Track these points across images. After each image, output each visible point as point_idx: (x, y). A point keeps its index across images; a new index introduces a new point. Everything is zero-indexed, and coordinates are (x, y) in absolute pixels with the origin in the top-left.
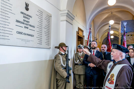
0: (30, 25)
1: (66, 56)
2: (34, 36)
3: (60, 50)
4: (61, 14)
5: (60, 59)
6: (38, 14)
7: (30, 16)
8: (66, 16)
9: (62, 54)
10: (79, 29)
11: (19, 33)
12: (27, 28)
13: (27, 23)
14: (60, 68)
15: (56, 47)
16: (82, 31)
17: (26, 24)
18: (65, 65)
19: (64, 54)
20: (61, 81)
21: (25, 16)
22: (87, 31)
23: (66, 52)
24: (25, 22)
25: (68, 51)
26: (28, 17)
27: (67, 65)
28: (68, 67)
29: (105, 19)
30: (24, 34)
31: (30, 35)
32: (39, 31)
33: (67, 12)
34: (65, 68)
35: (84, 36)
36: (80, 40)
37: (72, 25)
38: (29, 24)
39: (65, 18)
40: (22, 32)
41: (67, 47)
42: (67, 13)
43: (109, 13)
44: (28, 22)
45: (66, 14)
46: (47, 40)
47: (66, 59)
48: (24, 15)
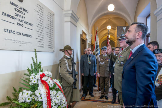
0: (26, 23)
1: (72, 60)
2: (32, 36)
3: (65, 53)
4: (64, 14)
5: (65, 64)
6: (37, 9)
7: (25, 10)
8: (70, 17)
9: (67, 58)
10: (83, 32)
11: (8, 31)
12: (22, 25)
13: (21, 19)
14: (66, 74)
15: (61, 50)
16: (86, 34)
17: (19, 20)
18: (70, 69)
19: (70, 58)
20: (68, 87)
21: (18, 8)
22: (89, 34)
23: (72, 56)
24: (18, 18)
25: (73, 54)
26: (22, 11)
27: (73, 69)
28: (75, 71)
29: (103, 24)
30: (17, 33)
31: (26, 35)
32: (40, 31)
33: (71, 12)
34: (72, 73)
35: (87, 39)
36: (84, 43)
37: (76, 27)
38: (25, 20)
39: (69, 19)
40: (13, 31)
41: (73, 51)
42: (72, 14)
43: (107, 19)
44: (22, 17)
45: (70, 15)
46: (50, 42)
47: (72, 63)
48: (16, 7)
